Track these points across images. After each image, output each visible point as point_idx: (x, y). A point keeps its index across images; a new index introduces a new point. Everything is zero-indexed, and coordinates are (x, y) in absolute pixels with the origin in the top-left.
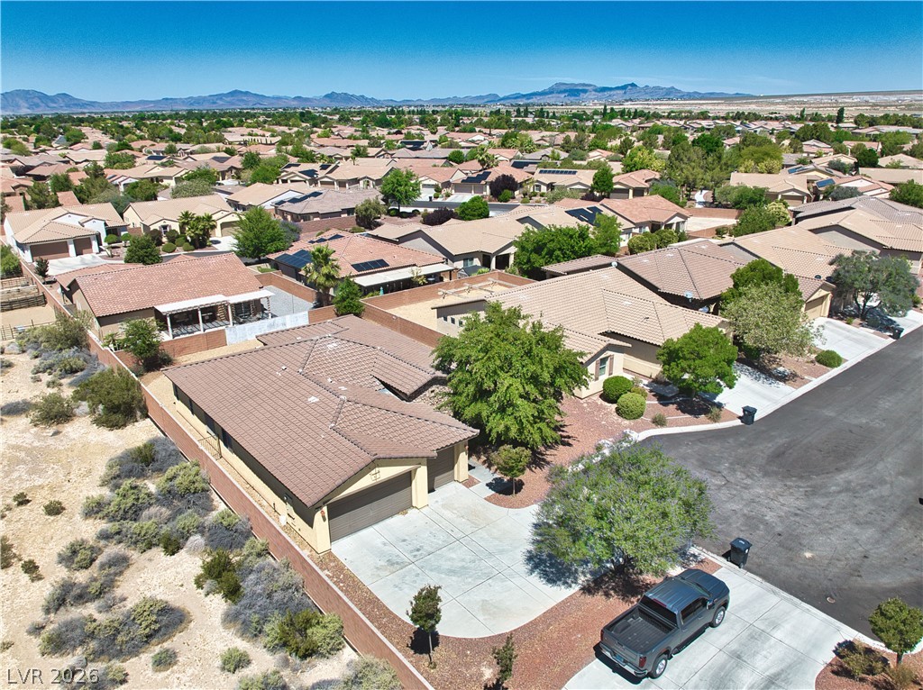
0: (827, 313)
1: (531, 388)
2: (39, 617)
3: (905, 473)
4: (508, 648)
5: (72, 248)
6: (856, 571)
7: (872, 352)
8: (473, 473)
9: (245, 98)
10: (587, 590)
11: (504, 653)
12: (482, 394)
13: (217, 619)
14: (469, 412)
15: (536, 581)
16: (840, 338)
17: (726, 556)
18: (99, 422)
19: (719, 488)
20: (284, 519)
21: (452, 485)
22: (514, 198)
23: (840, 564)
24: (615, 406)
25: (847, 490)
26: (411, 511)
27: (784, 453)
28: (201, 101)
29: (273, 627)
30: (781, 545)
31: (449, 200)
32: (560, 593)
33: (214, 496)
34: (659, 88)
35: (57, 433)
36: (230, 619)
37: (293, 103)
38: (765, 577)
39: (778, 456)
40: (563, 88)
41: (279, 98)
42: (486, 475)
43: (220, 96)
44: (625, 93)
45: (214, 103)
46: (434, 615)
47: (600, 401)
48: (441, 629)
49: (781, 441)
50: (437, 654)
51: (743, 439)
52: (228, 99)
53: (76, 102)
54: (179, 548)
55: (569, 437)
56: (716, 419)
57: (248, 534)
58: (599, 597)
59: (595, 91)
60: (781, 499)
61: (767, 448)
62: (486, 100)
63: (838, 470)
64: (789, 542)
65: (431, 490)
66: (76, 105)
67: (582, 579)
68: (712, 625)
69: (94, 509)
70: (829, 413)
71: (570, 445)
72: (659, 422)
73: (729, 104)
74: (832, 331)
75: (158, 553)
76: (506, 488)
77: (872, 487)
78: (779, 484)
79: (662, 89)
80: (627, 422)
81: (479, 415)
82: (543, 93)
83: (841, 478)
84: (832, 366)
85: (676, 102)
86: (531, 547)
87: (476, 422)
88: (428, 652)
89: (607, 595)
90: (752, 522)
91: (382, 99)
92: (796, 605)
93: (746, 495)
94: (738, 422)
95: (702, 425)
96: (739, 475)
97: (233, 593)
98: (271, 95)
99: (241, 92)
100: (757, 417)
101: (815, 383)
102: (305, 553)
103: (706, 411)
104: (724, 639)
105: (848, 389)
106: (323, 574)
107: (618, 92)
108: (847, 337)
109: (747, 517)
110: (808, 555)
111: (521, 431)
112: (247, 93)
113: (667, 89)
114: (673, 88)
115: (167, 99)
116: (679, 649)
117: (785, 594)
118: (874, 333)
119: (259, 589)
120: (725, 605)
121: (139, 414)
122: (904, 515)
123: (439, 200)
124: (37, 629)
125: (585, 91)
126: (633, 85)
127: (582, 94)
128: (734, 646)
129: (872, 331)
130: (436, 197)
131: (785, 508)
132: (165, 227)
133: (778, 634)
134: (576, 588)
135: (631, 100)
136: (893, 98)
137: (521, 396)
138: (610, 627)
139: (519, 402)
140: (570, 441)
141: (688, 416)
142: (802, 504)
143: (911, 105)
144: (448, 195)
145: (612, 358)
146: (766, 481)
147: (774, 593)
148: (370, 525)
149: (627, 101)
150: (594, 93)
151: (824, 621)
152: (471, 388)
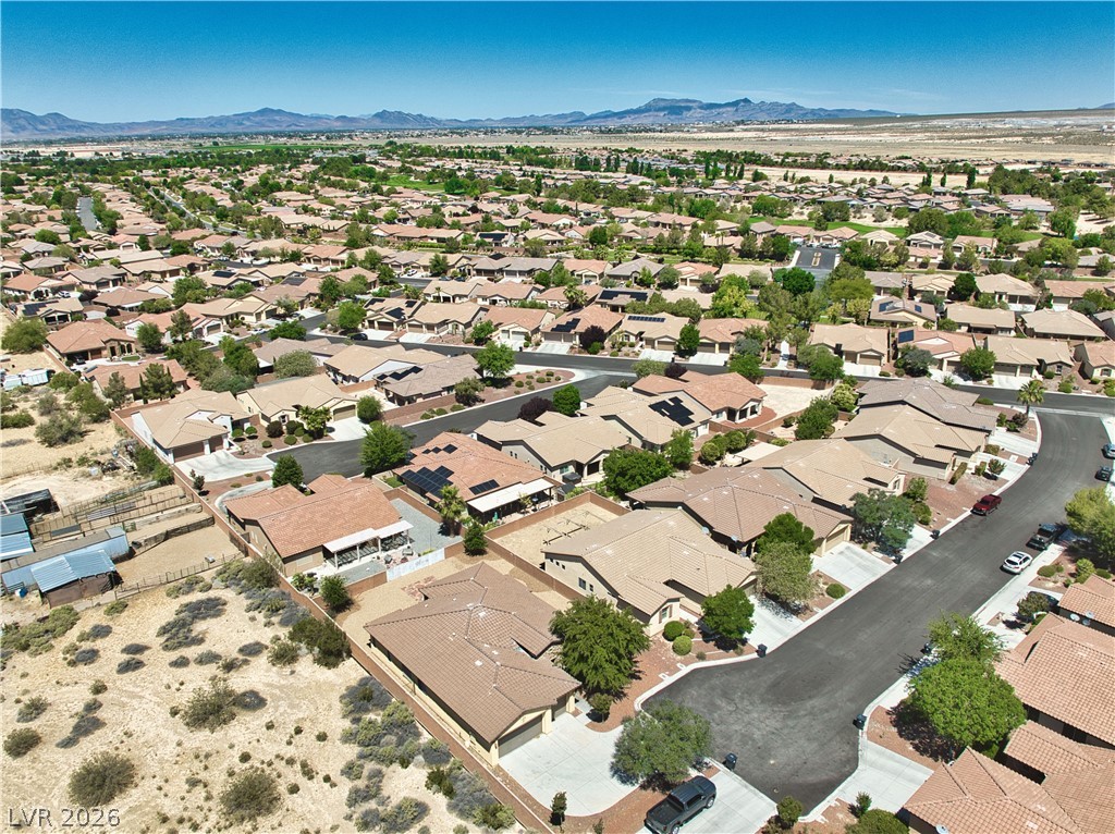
0: (849, 539)
1: (613, 656)
2: (348, 811)
3: (851, 700)
4: (600, 824)
5: (207, 447)
6: (796, 773)
7: (873, 579)
8: (578, 706)
9: (277, 118)
10: (643, 787)
11: (598, 825)
12: (582, 659)
13: (444, 808)
14: (576, 670)
15: (615, 781)
16: (853, 565)
17: (724, 763)
18: (318, 661)
19: (731, 712)
20: (468, 743)
21: (566, 714)
22: (603, 348)
23: (788, 768)
24: (672, 643)
25: (811, 713)
26: (541, 735)
27: (779, 683)
28: (224, 122)
29: (477, 812)
30: (758, 755)
31: (539, 350)
32: (628, 789)
33: (418, 725)
34: (776, 104)
35: (293, 672)
36: (451, 808)
37: (336, 124)
38: (744, 777)
39: (775, 685)
40: (662, 104)
41: (319, 118)
42: (586, 708)
43: (247, 116)
44: (737, 110)
45: (241, 124)
46: (563, 808)
47: (662, 639)
48: (566, 813)
49: (780, 672)
50: (564, 825)
51: (755, 671)
52: (257, 119)
53: (70, 123)
54: (409, 763)
55: (640, 672)
56: (741, 653)
57: (449, 755)
58: (650, 791)
59: (701, 108)
60: (767, 722)
61: (770, 678)
62: (569, 120)
63: (810, 697)
64: (763, 752)
65: (553, 720)
66: (69, 127)
67: (641, 780)
68: (706, 807)
69: (348, 738)
70: (820, 645)
71: (640, 678)
72: (701, 657)
73: (859, 132)
74: (848, 558)
75: (396, 766)
76: (598, 716)
77: (827, 711)
78: (769, 710)
79: (781, 105)
80: (679, 657)
81: (581, 672)
82: (638, 111)
83: (809, 704)
84: (837, 597)
85: (796, 126)
86: (613, 760)
87: (580, 677)
88: (560, 824)
89: (654, 790)
90: (746, 738)
91: (444, 118)
92: (756, 795)
93: (746, 719)
94: (755, 655)
95: (731, 659)
96: (746, 702)
97: (449, 793)
98: (309, 114)
99: (272, 111)
100: (767, 652)
101: (821, 613)
102: (485, 766)
103: (734, 647)
104: (712, 815)
105: (842, 620)
106: (498, 779)
107: (729, 109)
108: (859, 565)
109: (743, 736)
110: (772, 762)
111: (607, 683)
112: (279, 112)
113: (787, 105)
114: (794, 104)
115: (182, 119)
116: (686, 821)
117: (752, 788)
118: (882, 559)
119: (465, 790)
120: (714, 796)
121: (345, 655)
122: (838, 733)
123: (529, 350)
124: (349, 818)
125: (689, 109)
126: (746, 101)
127: (685, 113)
128: (715, 819)
129: (881, 555)
130: (526, 346)
131: (768, 729)
132: (283, 417)
133: (740, 812)
134: (637, 786)
135: (743, 122)
136: (1052, 122)
137: (607, 661)
138: (650, 811)
139: (606, 665)
140: (641, 675)
141: (721, 651)
142: (778, 725)
143: (1070, 134)
144: (538, 344)
145: (671, 607)
146: (761, 707)
147: (746, 787)
148: (519, 746)
149: (738, 123)
150: (699, 110)
151: (769, 804)
152: (576, 655)
